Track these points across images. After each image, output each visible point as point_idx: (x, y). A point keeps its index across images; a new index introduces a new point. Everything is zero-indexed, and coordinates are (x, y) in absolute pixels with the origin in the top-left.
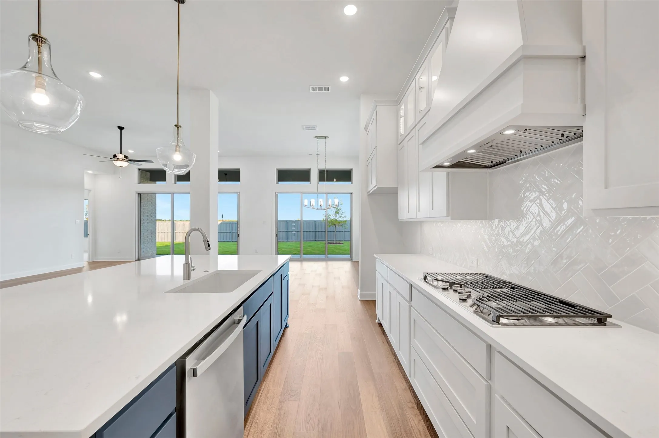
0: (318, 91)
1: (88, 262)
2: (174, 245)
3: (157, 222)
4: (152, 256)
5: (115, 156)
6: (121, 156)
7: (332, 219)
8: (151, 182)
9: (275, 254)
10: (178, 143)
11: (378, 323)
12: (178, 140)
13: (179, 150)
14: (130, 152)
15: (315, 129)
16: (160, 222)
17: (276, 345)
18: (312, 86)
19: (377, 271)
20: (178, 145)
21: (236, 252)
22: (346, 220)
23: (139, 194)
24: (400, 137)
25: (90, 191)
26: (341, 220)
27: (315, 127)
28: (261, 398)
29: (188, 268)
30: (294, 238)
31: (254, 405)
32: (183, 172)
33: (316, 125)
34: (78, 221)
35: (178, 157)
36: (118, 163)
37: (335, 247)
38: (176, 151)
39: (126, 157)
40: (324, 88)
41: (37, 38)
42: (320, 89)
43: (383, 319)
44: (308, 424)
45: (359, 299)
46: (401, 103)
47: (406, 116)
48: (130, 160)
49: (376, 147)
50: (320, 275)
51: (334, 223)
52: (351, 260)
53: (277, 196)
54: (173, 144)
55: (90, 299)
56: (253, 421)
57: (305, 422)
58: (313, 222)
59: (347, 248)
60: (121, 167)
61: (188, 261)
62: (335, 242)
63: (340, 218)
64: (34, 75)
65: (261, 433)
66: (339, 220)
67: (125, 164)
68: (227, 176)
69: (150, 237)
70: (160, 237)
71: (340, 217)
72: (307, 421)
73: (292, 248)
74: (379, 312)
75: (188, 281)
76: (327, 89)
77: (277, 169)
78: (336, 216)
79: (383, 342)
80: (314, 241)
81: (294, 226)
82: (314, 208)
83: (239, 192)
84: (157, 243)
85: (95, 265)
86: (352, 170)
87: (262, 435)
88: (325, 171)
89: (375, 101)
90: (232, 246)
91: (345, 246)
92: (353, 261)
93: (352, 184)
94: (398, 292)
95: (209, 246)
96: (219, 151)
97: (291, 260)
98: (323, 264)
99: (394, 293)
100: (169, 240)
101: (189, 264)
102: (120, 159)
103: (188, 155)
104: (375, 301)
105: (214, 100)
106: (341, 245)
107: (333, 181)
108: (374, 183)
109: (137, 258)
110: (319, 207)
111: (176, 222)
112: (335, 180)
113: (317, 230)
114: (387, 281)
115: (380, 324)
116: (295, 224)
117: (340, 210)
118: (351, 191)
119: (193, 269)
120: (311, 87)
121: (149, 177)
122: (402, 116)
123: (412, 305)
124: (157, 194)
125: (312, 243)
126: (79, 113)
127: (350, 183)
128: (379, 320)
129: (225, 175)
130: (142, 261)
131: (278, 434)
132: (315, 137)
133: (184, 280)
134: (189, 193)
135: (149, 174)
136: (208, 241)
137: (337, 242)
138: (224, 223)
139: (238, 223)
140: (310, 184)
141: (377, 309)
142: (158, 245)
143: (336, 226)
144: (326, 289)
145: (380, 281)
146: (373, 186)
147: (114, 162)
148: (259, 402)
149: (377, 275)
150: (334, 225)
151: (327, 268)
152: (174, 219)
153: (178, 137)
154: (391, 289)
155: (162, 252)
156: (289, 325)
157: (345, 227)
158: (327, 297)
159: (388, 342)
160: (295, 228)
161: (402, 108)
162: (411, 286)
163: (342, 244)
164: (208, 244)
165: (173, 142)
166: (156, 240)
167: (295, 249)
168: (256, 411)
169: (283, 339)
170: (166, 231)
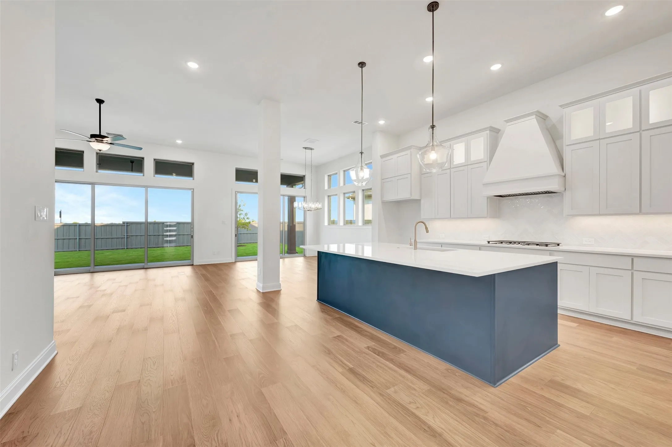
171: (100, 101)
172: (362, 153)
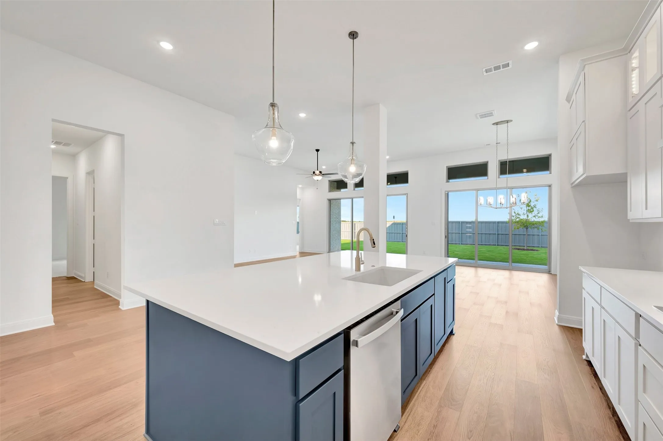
0: (494, 70)
1: (299, 252)
2: (353, 243)
3: (342, 223)
4: (338, 250)
5: (314, 172)
6: (317, 172)
7: (522, 219)
8: (337, 190)
9: (445, 257)
10: (353, 157)
11: (586, 360)
12: (353, 154)
13: (354, 163)
14: (323, 168)
15: (493, 115)
16: (344, 223)
17: (437, 348)
18: (485, 68)
19: (584, 289)
20: (353, 159)
21: (403, 251)
22: (544, 221)
23: (330, 200)
24: (630, 99)
25: (300, 200)
26: (535, 220)
27: (492, 113)
28: (420, 394)
29: (359, 262)
30: (469, 241)
31: (413, 398)
32: (357, 180)
33: (494, 110)
34: (294, 222)
35: (353, 169)
36: (316, 178)
37: (525, 254)
38: (351, 164)
39: (320, 172)
40: (503, 65)
41: (273, 105)
42: (497, 68)
43: (593, 356)
44: (470, 439)
45: (557, 322)
46: (632, 51)
47: (642, 68)
48: (323, 175)
49: (583, 121)
50: (500, 285)
51: (526, 225)
52: (549, 272)
53: (447, 196)
54: (349, 158)
55: (300, 280)
56: (411, 412)
57: (465, 436)
58: (494, 223)
59: (544, 256)
60: (318, 180)
61: (359, 256)
62: (525, 248)
63: (534, 218)
64: (271, 129)
65: (418, 425)
66: (532, 220)
67: (320, 178)
68: (397, 179)
69: (337, 235)
70: (344, 235)
71: (535, 216)
72: (468, 436)
73: (466, 252)
74: (587, 345)
75: (358, 272)
76: (507, 65)
77: (447, 167)
78: (528, 216)
79: (593, 387)
80: (496, 245)
81: (470, 228)
82: (492, 207)
83: (407, 194)
84: (341, 241)
85: (303, 254)
86: (550, 155)
87: (419, 428)
88: (507, 162)
89: (580, 60)
90: (401, 245)
91: (542, 253)
92: (551, 274)
93: (551, 173)
94: (618, 322)
95: (374, 244)
96: (388, 157)
97: (458, 264)
98: (506, 273)
99: (610, 322)
100: (350, 239)
101: (359, 259)
102: (317, 174)
103: (360, 166)
104: (582, 329)
105: (383, 111)
106: (535, 252)
107: (522, 172)
108: (581, 170)
109: (328, 251)
110: (499, 206)
111: (355, 223)
112: (525, 170)
113: (500, 233)
114: (600, 305)
115: (589, 363)
116: (471, 225)
117: (535, 209)
118: (549, 183)
119: (362, 262)
120: (484, 70)
121: (336, 186)
122: (636, 68)
123: (641, 344)
124: (341, 200)
125: (492, 248)
126: (292, 148)
127: (548, 172)
128: (587, 356)
129: (395, 178)
130: (331, 253)
131: (434, 434)
132: (493, 124)
133: (356, 271)
134: (363, 197)
135: (336, 183)
136: (373, 240)
137: (528, 248)
138: (395, 224)
139: (406, 224)
140: (488, 179)
141: (585, 341)
142: (342, 242)
143: (527, 228)
144: (506, 302)
145: (589, 304)
146: (579, 173)
147: (313, 177)
148: (418, 396)
149: (585, 294)
150: (525, 226)
151: (510, 279)
152: (354, 220)
153: (353, 152)
154: (605, 316)
155: (344, 248)
156: (455, 333)
157: (541, 229)
158: (507, 312)
159: (602, 389)
160: (471, 230)
161: (634, 55)
162: (638, 316)
163: (537, 250)
164: (374, 242)
165: (349, 157)
166: (341, 238)
167: (470, 253)
168: (414, 405)
169: (447, 346)
170: (348, 231)
171: (317, 150)
172: (353, 143)
